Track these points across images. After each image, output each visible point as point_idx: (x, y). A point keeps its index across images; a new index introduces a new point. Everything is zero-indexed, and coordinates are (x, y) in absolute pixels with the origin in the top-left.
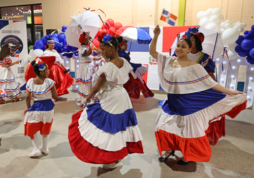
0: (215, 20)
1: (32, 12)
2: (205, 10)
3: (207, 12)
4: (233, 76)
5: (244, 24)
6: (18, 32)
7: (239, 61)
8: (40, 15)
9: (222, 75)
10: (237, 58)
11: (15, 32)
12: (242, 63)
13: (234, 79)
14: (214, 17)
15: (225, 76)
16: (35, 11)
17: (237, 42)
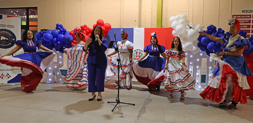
0: (182, 23)
1: (28, 17)
2: (175, 15)
3: (177, 17)
4: (198, 67)
5: (202, 26)
6: (13, 27)
7: (201, 54)
8: (36, 20)
9: (190, 66)
10: (200, 53)
11: (8, 26)
12: (203, 56)
13: (199, 69)
14: (181, 21)
15: (192, 67)
16: (31, 17)
17: (198, 39)
